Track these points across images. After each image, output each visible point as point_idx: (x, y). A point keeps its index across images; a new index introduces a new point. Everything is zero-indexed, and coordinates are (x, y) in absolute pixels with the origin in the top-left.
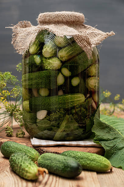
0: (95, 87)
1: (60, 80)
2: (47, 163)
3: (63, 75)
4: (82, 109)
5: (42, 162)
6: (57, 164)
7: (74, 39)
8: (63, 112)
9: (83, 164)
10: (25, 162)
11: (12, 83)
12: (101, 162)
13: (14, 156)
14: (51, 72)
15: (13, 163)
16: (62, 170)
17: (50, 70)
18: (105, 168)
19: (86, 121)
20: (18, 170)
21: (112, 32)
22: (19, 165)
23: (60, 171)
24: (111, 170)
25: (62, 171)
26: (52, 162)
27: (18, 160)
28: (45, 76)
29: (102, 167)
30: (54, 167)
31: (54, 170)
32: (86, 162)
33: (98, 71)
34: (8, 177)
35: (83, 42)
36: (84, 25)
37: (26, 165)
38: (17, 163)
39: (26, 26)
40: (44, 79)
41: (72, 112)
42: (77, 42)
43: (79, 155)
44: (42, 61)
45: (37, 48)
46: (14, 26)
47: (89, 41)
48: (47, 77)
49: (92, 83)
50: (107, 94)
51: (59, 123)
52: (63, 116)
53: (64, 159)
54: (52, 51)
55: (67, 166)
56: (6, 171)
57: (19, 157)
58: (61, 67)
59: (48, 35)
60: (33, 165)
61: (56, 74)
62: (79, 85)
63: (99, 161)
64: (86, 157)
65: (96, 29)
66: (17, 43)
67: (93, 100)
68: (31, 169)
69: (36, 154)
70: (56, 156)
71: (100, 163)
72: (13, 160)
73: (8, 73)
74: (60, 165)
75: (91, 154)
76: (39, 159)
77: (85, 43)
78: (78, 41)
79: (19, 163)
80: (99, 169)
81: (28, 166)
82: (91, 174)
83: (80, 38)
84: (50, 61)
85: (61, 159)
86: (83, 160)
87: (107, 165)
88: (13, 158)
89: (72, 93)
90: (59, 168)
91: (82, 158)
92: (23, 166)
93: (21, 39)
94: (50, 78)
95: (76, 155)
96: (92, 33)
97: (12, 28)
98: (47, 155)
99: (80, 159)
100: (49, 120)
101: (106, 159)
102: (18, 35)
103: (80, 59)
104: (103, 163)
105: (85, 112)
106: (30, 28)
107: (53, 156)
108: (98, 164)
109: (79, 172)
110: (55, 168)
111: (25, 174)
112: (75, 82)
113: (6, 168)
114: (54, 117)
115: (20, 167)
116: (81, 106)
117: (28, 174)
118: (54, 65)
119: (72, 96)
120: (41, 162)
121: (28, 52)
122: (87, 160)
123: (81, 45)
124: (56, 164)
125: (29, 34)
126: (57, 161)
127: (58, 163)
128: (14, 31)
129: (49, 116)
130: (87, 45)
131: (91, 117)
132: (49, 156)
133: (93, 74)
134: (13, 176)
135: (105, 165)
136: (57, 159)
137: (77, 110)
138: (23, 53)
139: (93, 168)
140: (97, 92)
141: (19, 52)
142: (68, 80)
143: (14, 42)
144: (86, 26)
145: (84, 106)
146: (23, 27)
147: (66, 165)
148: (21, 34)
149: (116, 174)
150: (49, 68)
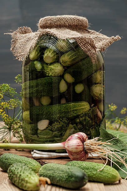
0: (100, 95)
1: (63, 87)
2: (49, 174)
3: (66, 82)
4: (87, 118)
5: (44, 173)
6: (60, 174)
7: (77, 43)
8: (66, 122)
9: (89, 174)
10: (25, 172)
11: (10, 95)
12: (108, 172)
13: (13, 166)
14: (53, 78)
15: (12, 174)
16: (65, 180)
17: (52, 76)
18: (113, 178)
19: (91, 131)
20: (18, 181)
21: (118, 36)
22: (18, 175)
23: (64, 181)
24: (120, 181)
25: (66, 182)
26: (55, 172)
27: (17, 170)
28: (46, 83)
29: (110, 178)
30: (57, 177)
31: (57, 181)
32: (92, 173)
33: (103, 78)
34: (6, 189)
35: (87, 46)
36: (87, 30)
37: (26, 175)
38: (16, 173)
39: (26, 32)
40: (45, 86)
41: (76, 121)
42: (80, 46)
43: (85, 165)
44: (43, 67)
45: (38, 53)
46: (13, 32)
47: (93, 44)
48: (48, 84)
49: (98, 90)
50: (113, 108)
51: (62, 133)
52: (66, 126)
53: (67, 168)
54: (54, 56)
55: (72, 175)
56: (4, 183)
57: (19, 167)
58: (64, 73)
59: (50, 40)
60: (34, 175)
61: (58, 80)
62: (83, 92)
63: (106, 171)
64: (91, 167)
65: (101, 34)
66: (16, 49)
67: (99, 109)
68: (32, 179)
69: (38, 165)
70: (59, 166)
71: (107, 174)
72: (12, 171)
73: (6, 85)
74: (64, 175)
75: (98, 164)
76: (41, 170)
77: (89, 47)
78: (82, 45)
79: (18, 173)
80: (106, 180)
81: (28, 176)
82: (98, 185)
83: (83, 41)
84: (52, 67)
85: (65, 169)
86: (89, 170)
87: (115, 176)
88: (12, 168)
89: (75, 101)
90: (62, 178)
91: (88, 169)
92: (23, 176)
93: (21, 45)
94: (52, 84)
95: (81, 165)
96: (96, 37)
97: (11, 34)
98: (50, 165)
99: (85, 169)
100: (51, 131)
101: (114, 169)
102: (18, 42)
103: (84, 65)
104: (111, 173)
105: (90, 122)
106: (31, 33)
107: (56, 166)
108: (105, 174)
109: (85, 181)
110: (58, 179)
111: (25, 184)
112: (79, 88)
113: (4, 180)
114: (56, 127)
115: (19, 177)
116: (86, 115)
117: (28, 185)
118: (56, 71)
119: (75, 104)
120: (42, 173)
121: (28, 58)
122: (92, 170)
123: (84, 49)
124: (58, 174)
125: (29, 40)
126: (60, 171)
127: (62, 172)
128: (13, 37)
129: (51, 126)
130: (91, 49)
131: (96, 127)
132: (52, 166)
133: (98, 81)
134: (11, 188)
135: (113, 175)
136: (59, 169)
137: (81, 119)
138: (23, 60)
139: (99, 179)
140: (103, 101)
141: (19, 59)
142: (72, 87)
143: (13, 49)
144: (90, 30)
145: (89, 115)
146: (23, 33)
147: (70, 175)
148: (21, 40)
149: (125, 185)
150: (50, 74)
